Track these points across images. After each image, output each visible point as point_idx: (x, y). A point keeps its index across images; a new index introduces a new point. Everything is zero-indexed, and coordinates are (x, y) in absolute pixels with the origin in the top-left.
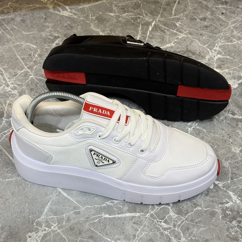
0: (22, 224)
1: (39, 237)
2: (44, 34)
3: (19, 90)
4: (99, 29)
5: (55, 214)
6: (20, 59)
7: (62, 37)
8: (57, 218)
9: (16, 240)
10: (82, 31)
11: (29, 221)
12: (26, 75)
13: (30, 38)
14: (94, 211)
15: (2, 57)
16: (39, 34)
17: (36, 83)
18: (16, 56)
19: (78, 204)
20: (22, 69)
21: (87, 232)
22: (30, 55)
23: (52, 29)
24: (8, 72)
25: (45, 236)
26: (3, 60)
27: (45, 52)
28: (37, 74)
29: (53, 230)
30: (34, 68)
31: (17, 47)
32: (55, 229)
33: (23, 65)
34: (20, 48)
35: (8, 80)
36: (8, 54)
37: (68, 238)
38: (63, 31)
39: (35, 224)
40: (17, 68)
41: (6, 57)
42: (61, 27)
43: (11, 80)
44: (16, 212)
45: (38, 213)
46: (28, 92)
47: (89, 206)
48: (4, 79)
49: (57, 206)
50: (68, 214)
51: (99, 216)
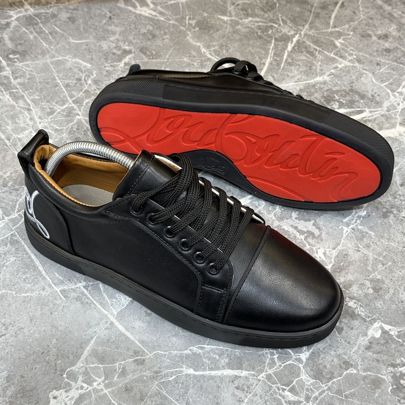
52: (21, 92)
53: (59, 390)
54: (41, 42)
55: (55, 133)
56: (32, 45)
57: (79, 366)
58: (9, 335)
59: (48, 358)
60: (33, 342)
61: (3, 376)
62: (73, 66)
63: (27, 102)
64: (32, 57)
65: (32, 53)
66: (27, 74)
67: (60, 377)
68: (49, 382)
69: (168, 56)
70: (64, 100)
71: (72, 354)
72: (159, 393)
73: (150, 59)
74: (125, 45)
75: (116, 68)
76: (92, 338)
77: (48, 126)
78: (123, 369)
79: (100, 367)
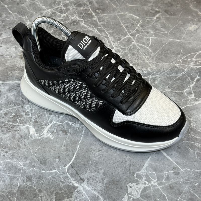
0: (123, 173)
1: (139, 189)
2: (146, 8)
3: (122, 53)
4: (198, 9)
5: (155, 170)
6: (123, 26)
7: (163, 13)
8: (156, 174)
9: (118, 187)
10: (182, 9)
11: (130, 172)
12: (129, 41)
13: (133, 10)
14: (193, 175)
15: (107, 23)
16: (142, 7)
17: (137, 49)
18: (121, 24)
19: (177, 165)
20: (125, 36)
21: (186, 194)
22: (133, 24)
23: (154, 5)
24: (113, 36)
25: (145, 189)
26: (109, 26)
27: (146, 23)
28: (139, 42)
29: (153, 185)
30: (136, 36)
31: (121, 16)
32: (155, 185)
33: (126, 32)
34: (124, 17)
35: (112, 43)
36: (113, 21)
37: (167, 195)
38: (164, 7)
39: (135, 176)
40: (121, 34)
41: (111, 24)
42: (161, 4)
43: (115, 43)
44: (117, 161)
45: (138, 166)
46: (130, 56)
47: (188, 169)
48: (109, 42)
49: (156, 163)
50: (167, 173)
51: (198, 181)
52: (103, 28)
53: (133, 183)
54: (112, 5)
55: (122, 50)
56: (108, 6)
57: (142, 172)
58: (103, 151)
59: (125, 165)
60: (116, 156)
61: (101, 172)
62: (129, 17)
63: (106, 34)
64: (108, 12)
65: (107, 10)
66: (106, 20)
67: (132, 176)
68: (126, 178)
69: (180, 15)
70: (125, 34)
71: (138, 164)
72: (189, 192)
73: (170, 16)
74: (156, 9)
75: (152, 20)
76: (148, 157)
77: (118, 46)
78: (167, 176)
79: (154, 173)
